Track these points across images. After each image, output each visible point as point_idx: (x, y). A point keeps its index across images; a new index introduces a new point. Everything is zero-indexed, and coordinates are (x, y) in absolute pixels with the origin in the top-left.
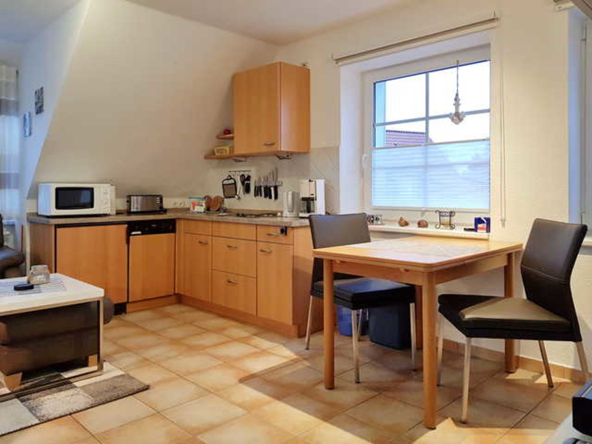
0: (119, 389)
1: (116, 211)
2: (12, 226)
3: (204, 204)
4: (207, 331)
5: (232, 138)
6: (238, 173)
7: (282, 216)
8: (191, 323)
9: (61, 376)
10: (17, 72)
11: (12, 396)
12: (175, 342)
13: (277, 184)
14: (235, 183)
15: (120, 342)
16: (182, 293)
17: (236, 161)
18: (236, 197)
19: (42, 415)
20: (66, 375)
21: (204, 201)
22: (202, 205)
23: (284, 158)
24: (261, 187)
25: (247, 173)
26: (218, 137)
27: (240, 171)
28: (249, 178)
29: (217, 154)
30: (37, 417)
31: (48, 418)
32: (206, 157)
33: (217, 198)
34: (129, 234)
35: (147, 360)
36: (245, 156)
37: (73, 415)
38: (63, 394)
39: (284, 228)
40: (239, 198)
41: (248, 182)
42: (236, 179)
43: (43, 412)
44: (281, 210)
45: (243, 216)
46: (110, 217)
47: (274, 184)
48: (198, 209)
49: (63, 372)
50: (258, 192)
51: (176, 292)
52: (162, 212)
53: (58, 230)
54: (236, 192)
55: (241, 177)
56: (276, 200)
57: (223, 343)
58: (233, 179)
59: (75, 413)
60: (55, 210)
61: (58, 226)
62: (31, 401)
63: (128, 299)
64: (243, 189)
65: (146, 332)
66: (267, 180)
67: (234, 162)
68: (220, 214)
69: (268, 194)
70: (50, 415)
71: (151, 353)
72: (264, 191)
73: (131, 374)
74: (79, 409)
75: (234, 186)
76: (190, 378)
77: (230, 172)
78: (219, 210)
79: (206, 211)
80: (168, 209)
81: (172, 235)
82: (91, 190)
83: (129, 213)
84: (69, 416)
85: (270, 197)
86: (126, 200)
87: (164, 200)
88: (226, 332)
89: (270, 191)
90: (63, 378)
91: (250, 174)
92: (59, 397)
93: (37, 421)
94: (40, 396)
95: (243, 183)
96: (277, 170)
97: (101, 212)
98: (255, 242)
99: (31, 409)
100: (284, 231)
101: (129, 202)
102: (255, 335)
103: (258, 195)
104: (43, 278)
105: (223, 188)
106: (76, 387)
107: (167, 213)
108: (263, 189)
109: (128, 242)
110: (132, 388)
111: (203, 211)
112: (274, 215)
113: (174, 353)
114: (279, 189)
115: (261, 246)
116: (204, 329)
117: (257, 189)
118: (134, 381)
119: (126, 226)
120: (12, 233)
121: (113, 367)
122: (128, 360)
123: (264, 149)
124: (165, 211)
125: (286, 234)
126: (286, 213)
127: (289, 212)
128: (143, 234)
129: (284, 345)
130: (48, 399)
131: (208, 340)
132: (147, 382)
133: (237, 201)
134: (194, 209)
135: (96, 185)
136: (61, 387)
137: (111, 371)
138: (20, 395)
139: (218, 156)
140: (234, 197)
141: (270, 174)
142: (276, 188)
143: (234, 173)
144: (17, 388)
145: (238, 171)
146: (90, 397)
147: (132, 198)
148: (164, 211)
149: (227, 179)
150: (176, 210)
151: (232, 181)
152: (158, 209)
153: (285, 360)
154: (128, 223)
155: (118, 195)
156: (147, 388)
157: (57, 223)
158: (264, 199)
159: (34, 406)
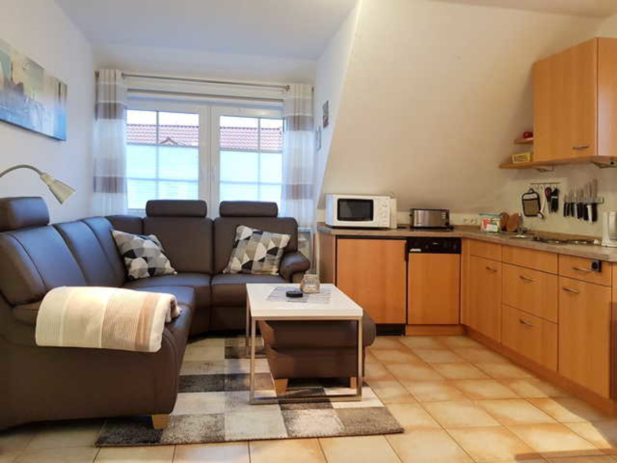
0: (371, 423)
1: (398, 224)
2: (307, 234)
3: (498, 223)
4: (490, 377)
5: (531, 143)
6: (542, 185)
7: (600, 245)
8: (473, 364)
9: (323, 391)
10: (313, 90)
11: (276, 401)
12: (449, 382)
13: (596, 201)
14: (538, 199)
15: (390, 367)
16: (468, 324)
17: (539, 170)
18: (539, 215)
19: (293, 430)
20: (329, 392)
21: (499, 219)
22: (496, 224)
23: (607, 166)
24: (572, 204)
25: (555, 186)
26: (516, 142)
27: (545, 184)
28: (556, 192)
29: (515, 162)
30: (288, 431)
31: (296, 436)
32: (501, 167)
33: (516, 215)
34: (407, 251)
35: (411, 396)
36: (553, 164)
37: (320, 439)
38: (319, 412)
39: (597, 262)
40: (543, 217)
41: (556, 197)
42: (539, 193)
43: (295, 428)
44: (599, 235)
45: (542, 240)
46: (390, 231)
47: (591, 201)
48: (490, 228)
49: (326, 387)
50: (568, 211)
51: (462, 322)
52: (449, 230)
53: (339, 240)
54: (540, 209)
55: (546, 190)
56: (595, 223)
57: (508, 399)
58: (536, 193)
59: (322, 437)
60: (336, 220)
61: (338, 237)
62: (289, 411)
63: (407, 321)
64: (549, 205)
65: (420, 362)
66: (582, 195)
67: (536, 172)
68: (518, 236)
69: (583, 214)
70: (298, 433)
71: (419, 389)
72: (578, 209)
73: (391, 409)
74: (327, 435)
75: (536, 201)
76: (454, 433)
77: (532, 184)
78: (516, 231)
79: (501, 232)
80: (457, 226)
81: (457, 256)
82: (371, 202)
83: (413, 228)
84: (316, 439)
85: (586, 218)
86: (409, 213)
87: (451, 215)
88: (514, 386)
89: (586, 210)
90: (323, 394)
91: (558, 188)
92: (313, 414)
93: (286, 436)
94: (298, 409)
95: (548, 198)
96: (596, 181)
97: (381, 226)
98: (556, 276)
99: (286, 420)
100: (598, 266)
101: (412, 216)
102: (554, 398)
103: (568, 215)
104: (314, 288)
105: (523, 203)
106: (332, 408)
107: (454, 230)
108: (576, 207)
109: (407, 259)
110: (385, 426)
111: (496, 230)
112: (590, 242)
113: (443, 396)
114: (600, 209)
115: (565, 282)
116: (486, 374)
117: (567, 206)
118: (390, 418)
119: (405, 241)
120: (307, 240)
121: (374, 395)
122: (391, 391)
123: (574, 155)
124: (452, 228)
125: (600, 271)
126: (606, 241)
127: (612, 239)
128: (422, 252)
129: (594, 423)
130: (304, 414)
131: (489, 389)
132: (403, 424)
133: (541, 221)
134: (485, 228)
135: (377, 197)
136: (319, 404)
137: (370, 399)
138: (282, 402)
139: (516, 164)
140: (536, 216)
141: (586, 186)
142: (594, 206)
143: (537, 186)
144: (283, 394)
145: (541, 183)
146: (341, 424)
147: (415, 211)
148: (449, 227)
149: (528, 194)
150: (466, 228)
151: (535, 196)
152: (443, 226)
153: (590, 447)
154: (409, 239)
155: (400, 208)
156: (400, 431)
157: (338, 234)
158: (578, 220)
159: (289, 417)
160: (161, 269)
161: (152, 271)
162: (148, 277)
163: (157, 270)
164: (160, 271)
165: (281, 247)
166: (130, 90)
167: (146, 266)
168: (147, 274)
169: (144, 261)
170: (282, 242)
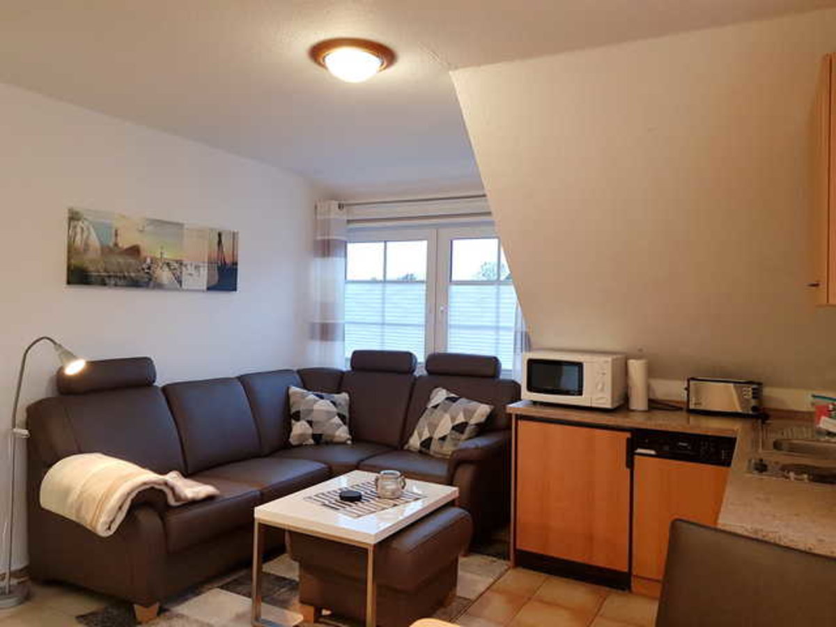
48: (827, 423)
53: (520, 422)
60: (526, 391)
61: (519, 417)
63: (631, 568)
81: (724, 469)
82: (580, 365)
83: (688, 410)
97: (594, 404)
101: (687, 390)
109: (630, 464)
119: (628, 435)
128: (658, 456)
134: (819, 421)
147: (691, 382)
148: (760, 416)
157: (518, 412)
160: (329, 436)
161: (317, 438)
162: (311, 445)
163: (323, 437)
164: (329, 439)
165: (473, 421)
166: (349, 221)
167: (310, 431)
168: (311, 441)
169: (308, 426)
170: (476, 415)
